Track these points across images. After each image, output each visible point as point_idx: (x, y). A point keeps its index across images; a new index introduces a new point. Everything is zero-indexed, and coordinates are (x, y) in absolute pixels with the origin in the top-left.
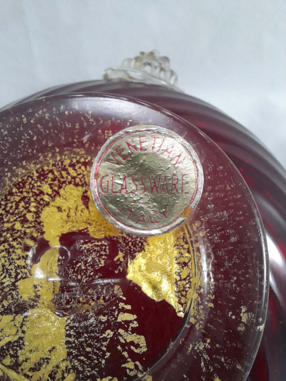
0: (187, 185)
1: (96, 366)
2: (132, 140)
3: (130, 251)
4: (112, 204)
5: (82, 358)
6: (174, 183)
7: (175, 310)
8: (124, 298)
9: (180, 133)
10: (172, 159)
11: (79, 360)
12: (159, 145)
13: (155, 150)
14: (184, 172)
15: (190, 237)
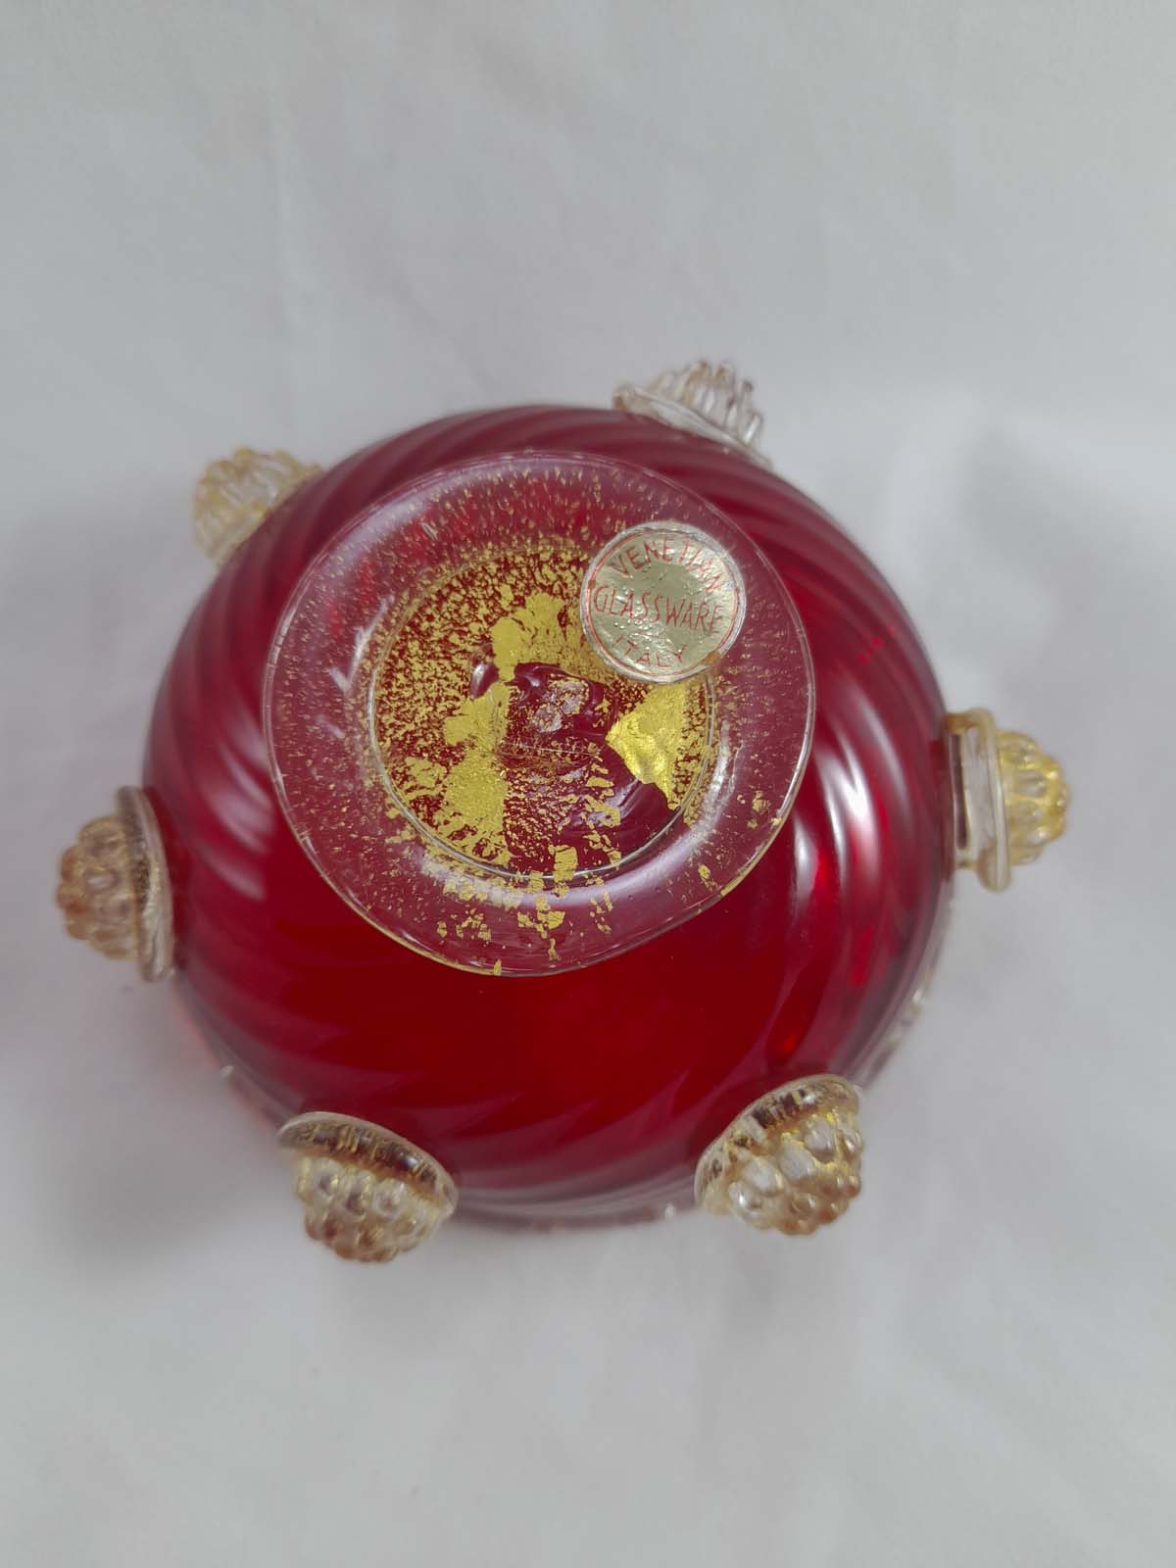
0: (719, 621)
1: (549, 831)
2: (654, 543)
3: (621, 700)
4: (607, 630)
5: (532, 820)
6: (703, 614)
7: (666, 799)
8: (601, 760)
9: (726, 544)
10: (706, 580)
11: (528, 821)
12: (691, 556)
13: (684, 563)
14: (719, 602)
15: (709, 693)
